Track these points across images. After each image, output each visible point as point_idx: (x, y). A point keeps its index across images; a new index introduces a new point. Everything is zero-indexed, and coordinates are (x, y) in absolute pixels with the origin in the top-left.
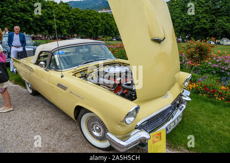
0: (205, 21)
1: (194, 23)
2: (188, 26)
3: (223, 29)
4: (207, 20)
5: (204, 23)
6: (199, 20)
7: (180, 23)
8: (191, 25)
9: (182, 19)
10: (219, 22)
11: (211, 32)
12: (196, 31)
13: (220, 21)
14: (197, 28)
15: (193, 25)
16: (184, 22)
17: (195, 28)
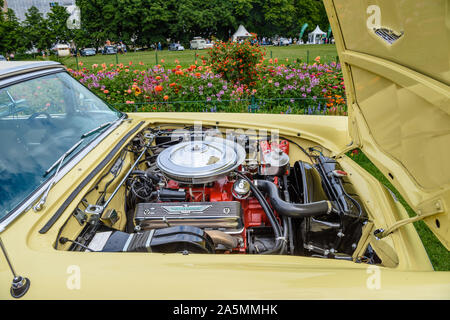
0: (159, 8)
1: (140, 12)
2: (130, 18)
3: (191, 21)
4: (162, 5)
5: (159, 12)
6: (149, 7)
7: (113, 13)
8: (136, 15)
9: (116, 6)
10: (183, 9)
11: (174, 28)
12: (147, 27)
13: (184, 6)
14: (148, 22)
15: (139, 17)
16: (122, 10)
17: (145, 21)
